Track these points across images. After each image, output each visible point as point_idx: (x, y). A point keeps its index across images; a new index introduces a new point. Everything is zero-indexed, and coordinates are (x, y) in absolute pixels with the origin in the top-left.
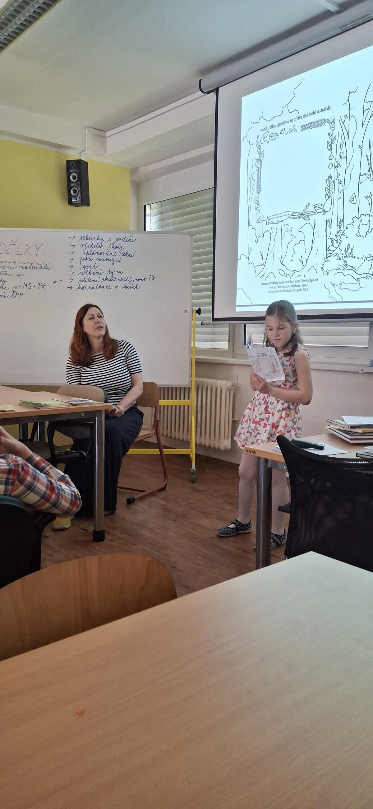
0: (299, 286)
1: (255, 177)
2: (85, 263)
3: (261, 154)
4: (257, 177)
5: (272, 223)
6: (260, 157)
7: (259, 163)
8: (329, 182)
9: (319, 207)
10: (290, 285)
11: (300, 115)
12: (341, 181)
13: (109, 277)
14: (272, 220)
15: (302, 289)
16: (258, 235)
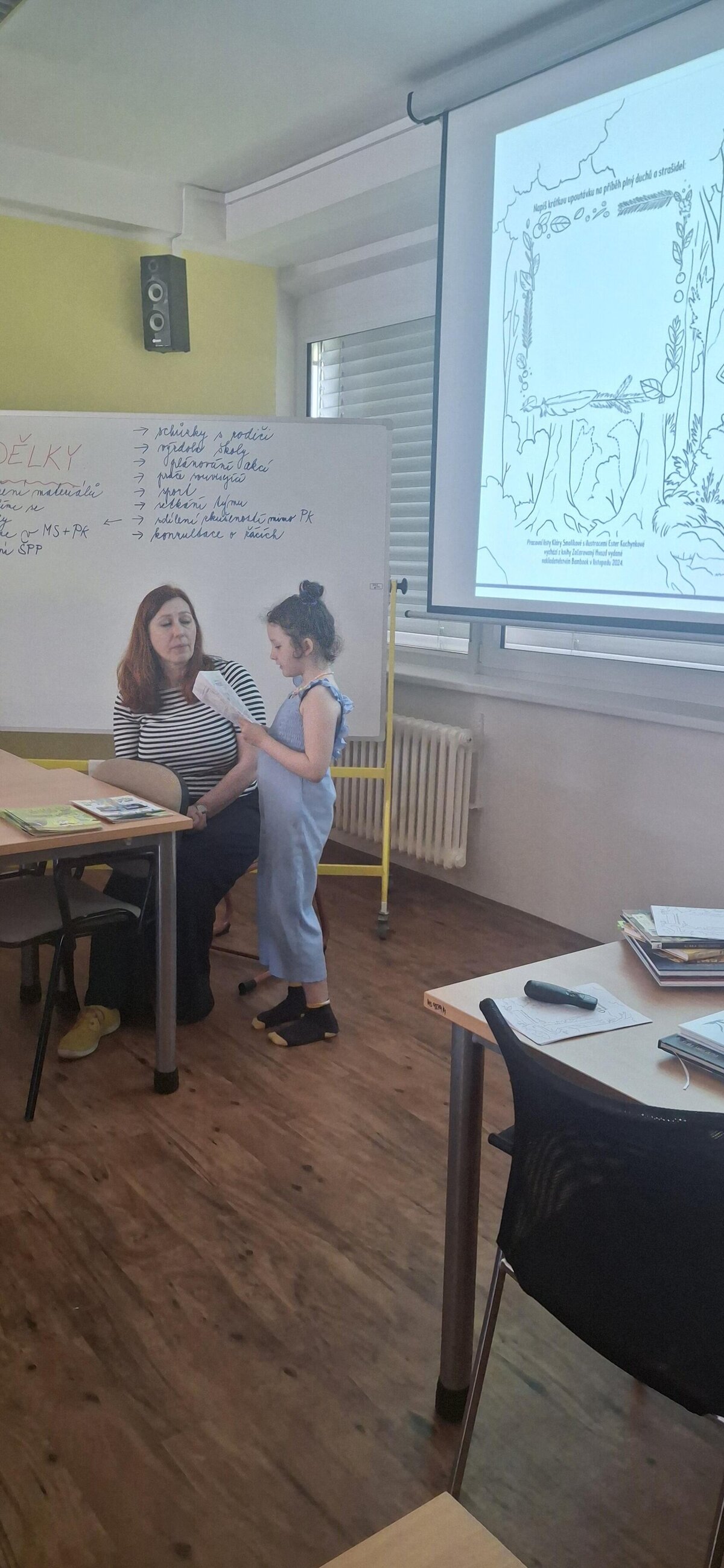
0: (604, 554)
1: (521, 311)
2: (167, 483)
3: (533, 260)
4: (524, 311)
5: (553, 414)
6: (532, 268)
7: (530, 281)
8: (675, 332)
9: (652, 387)
10: (587, 551)
11: (617, 178)
12: (700, 333)
13: (218, 514)
14: (554, 407)
15: (611, 560)
16: (523, 439)
